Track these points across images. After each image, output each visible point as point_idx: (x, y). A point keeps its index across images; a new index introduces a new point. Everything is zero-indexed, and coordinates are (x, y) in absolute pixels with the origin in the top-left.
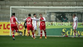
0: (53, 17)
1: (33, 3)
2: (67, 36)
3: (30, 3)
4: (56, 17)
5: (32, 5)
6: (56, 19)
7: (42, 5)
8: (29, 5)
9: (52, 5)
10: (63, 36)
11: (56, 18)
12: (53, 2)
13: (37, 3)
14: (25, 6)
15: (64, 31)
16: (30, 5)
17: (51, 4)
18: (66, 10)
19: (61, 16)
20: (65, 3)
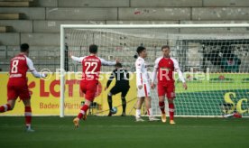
0: (194, 56)
1: (131, 12)
2: (237, 117)
3: (122, 13)
4: (205, 56)
5: (127, 20)
6: (204, 64)
7: (158, 20)
8: (118, 20)
9: (191, 19)
10: (226, 116)
11: (204, 60)
12: (194, 9)
13: (143, 13)
14: (105, 21)
15: (228, 99)
16: (122, 20)
17: (189, 15)
18: (234, 33)
19: (220, 54)
20: (232, 11)
